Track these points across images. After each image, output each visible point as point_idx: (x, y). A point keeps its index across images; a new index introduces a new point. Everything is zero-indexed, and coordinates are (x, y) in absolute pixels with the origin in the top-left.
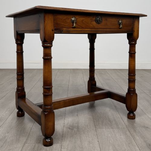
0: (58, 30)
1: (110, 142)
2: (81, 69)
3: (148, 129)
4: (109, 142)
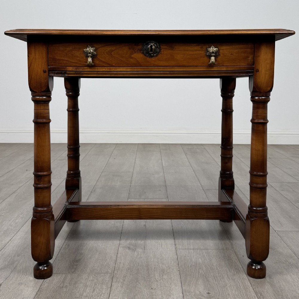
0: (56, 72)
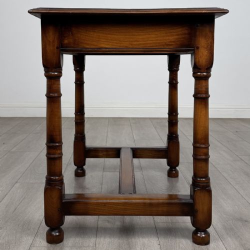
1: (181, 246)
2: (129, 118)
4: (179, 246)
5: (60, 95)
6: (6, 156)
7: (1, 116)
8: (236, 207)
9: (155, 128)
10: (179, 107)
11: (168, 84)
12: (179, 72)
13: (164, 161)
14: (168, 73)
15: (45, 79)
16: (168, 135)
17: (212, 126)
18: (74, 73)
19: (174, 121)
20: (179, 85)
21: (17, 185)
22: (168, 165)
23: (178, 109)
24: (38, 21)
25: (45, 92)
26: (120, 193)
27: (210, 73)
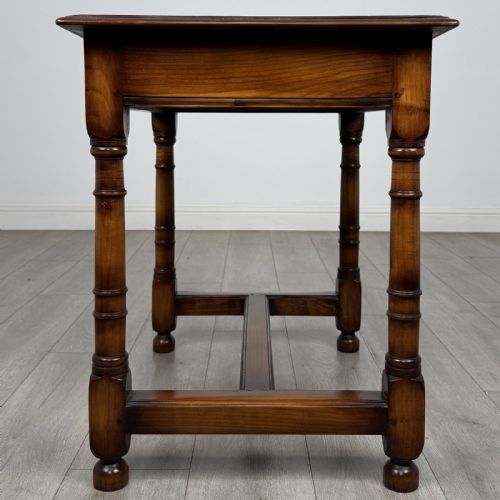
3: (475, 426)
5: (123, 192)
6: (30, 304)
7: (3, 229)
8: (458, 397)
9: (318, 250)
10: (361, 210)
11: (340, 169)
12: (362, 146)
13: (330, 321)
14: (340, 146)
15: (92, 161)
16: (339, 270)
17: (425, 248)
18: (154, 147)
19: (352, 242)
20: (362, 171)
21: (51, 357)
22: (338, 328)
23: (361, 215)
24: (78, 42)
25: (93, 187)
26: (242, 387)
27: (422, 148)
